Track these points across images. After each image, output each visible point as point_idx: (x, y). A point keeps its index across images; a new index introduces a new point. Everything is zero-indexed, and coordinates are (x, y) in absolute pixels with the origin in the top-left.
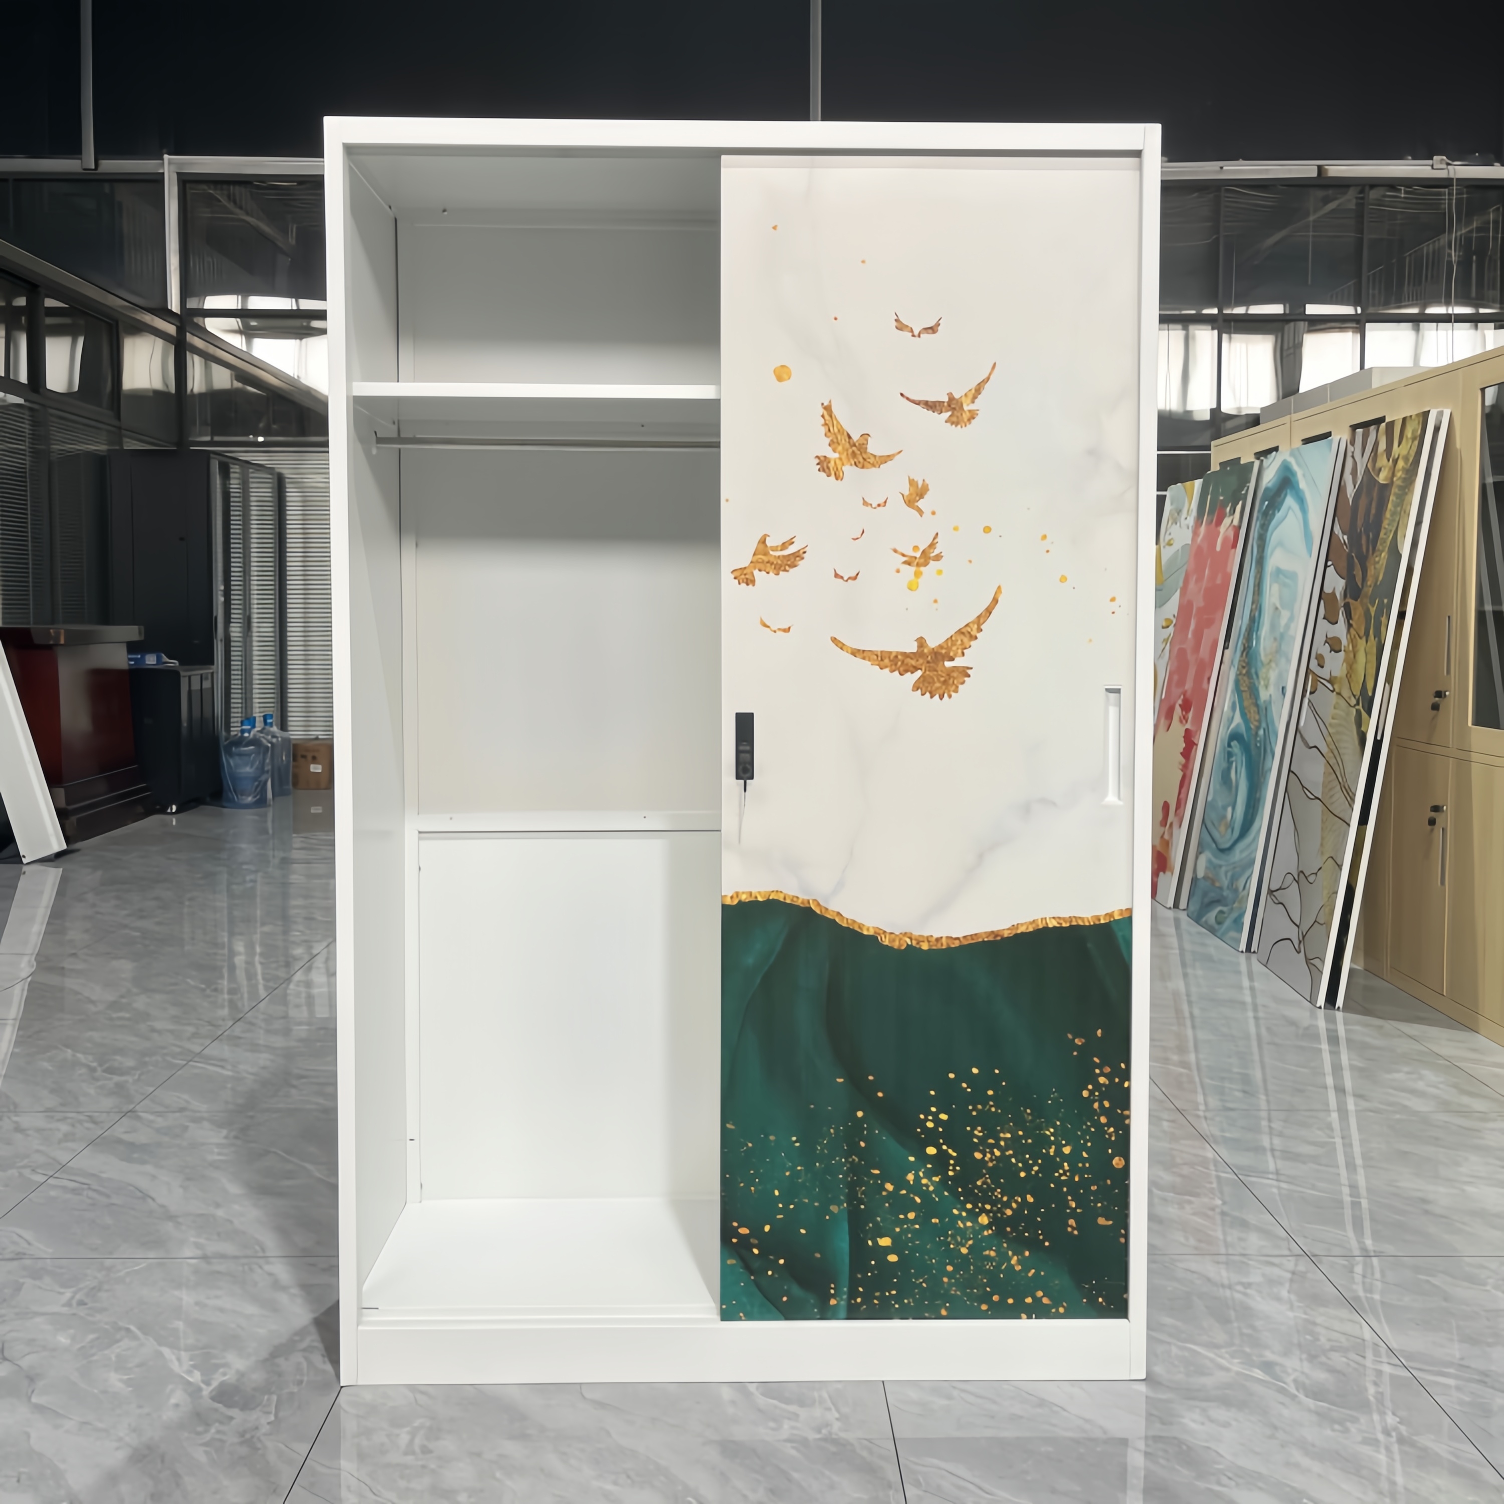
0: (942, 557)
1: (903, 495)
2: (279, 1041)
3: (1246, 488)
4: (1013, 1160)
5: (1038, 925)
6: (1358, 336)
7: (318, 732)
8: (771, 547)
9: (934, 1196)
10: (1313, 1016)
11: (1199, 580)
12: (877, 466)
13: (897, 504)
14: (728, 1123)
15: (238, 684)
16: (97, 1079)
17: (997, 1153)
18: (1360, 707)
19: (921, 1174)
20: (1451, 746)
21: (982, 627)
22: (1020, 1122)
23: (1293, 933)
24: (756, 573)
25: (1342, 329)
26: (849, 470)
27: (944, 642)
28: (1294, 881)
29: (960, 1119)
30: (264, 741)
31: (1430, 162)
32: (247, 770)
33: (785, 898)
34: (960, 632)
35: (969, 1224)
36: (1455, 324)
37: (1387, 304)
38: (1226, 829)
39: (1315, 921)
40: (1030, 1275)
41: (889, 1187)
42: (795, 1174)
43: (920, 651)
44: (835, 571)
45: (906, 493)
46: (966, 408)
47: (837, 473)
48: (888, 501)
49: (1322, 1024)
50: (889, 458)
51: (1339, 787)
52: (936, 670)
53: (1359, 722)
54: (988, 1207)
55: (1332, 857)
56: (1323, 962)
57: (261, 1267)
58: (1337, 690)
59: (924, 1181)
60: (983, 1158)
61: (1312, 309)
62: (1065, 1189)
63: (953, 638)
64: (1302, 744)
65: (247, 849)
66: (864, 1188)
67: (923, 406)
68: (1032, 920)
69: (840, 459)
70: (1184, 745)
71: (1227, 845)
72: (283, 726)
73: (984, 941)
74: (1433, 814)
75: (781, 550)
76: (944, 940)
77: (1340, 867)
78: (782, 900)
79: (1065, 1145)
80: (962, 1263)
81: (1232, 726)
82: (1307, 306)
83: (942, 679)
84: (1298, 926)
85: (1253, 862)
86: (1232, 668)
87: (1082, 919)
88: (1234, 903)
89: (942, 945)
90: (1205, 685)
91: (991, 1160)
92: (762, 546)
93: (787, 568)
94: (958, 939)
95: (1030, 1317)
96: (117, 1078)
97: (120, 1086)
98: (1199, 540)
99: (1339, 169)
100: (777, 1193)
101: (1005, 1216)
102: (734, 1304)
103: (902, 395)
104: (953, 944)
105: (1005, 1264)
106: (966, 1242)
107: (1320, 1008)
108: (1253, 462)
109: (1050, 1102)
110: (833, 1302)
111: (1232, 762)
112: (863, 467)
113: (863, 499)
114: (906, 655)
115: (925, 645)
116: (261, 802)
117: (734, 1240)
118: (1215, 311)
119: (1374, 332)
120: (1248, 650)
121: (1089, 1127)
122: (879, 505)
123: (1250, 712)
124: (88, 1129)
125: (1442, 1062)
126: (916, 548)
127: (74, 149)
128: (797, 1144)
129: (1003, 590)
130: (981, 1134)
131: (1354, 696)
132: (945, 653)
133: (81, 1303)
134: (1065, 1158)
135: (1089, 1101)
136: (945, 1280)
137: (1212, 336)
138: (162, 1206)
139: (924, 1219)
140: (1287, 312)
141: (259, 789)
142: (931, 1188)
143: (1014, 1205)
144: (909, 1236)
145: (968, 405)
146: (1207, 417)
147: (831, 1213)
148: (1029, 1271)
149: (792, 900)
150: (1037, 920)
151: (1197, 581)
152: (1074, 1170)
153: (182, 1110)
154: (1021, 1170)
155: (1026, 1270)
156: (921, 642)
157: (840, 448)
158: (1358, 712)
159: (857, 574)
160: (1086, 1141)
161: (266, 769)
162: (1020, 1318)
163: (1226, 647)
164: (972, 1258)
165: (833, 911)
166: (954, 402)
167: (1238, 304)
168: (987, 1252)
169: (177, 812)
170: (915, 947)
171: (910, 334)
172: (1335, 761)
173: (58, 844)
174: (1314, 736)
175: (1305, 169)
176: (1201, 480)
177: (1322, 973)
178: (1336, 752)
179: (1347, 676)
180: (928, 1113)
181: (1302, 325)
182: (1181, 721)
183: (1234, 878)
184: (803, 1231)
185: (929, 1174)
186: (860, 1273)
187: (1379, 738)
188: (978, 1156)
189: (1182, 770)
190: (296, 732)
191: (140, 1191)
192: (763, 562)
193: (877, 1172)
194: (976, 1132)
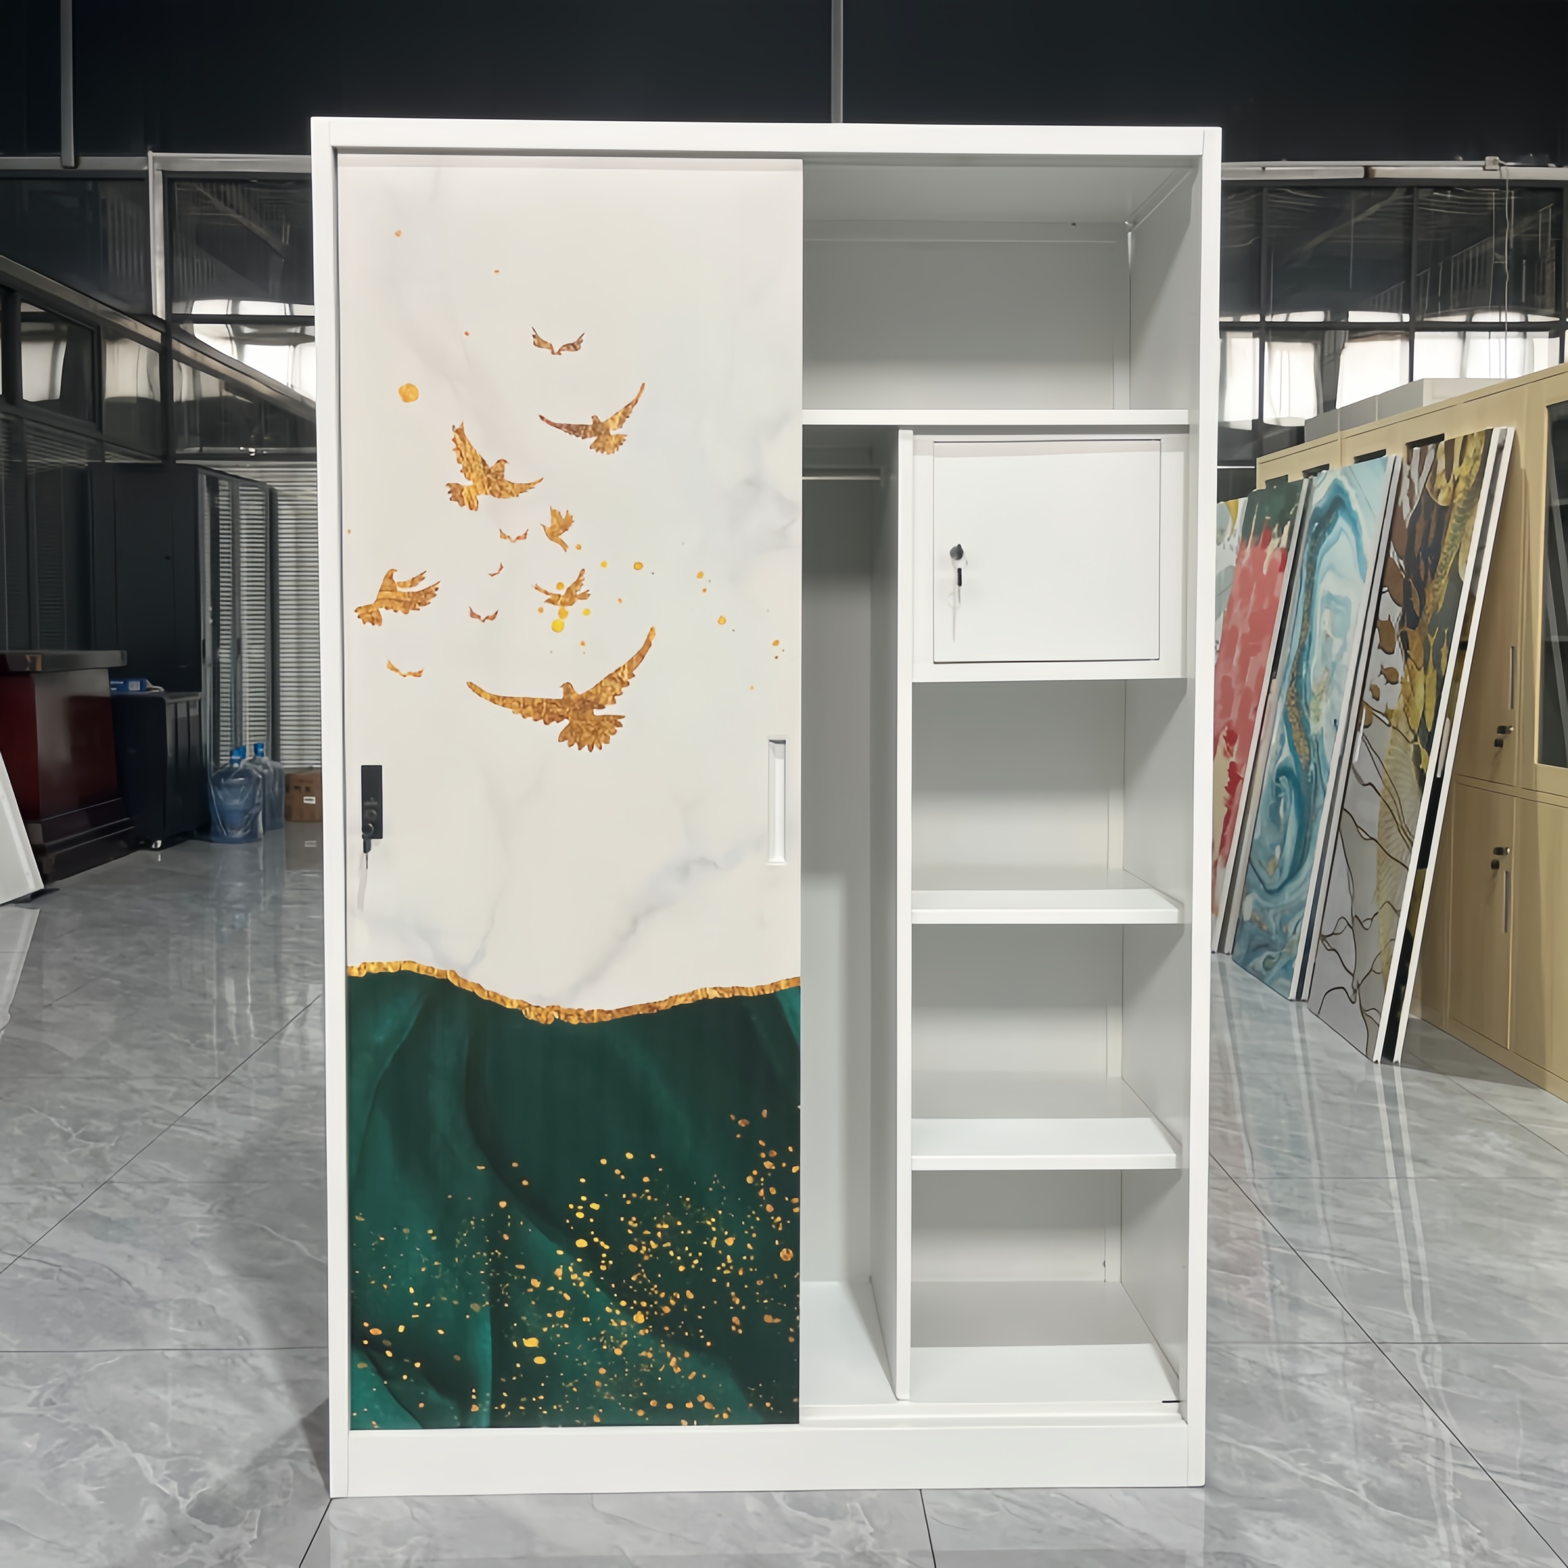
0: (589, 595)
1: (544, 527)
2: (271, 1104)
3: (1293, 509)
4: (672, 1253)
5: (697, 996)
6: (1407, 344)
7: (308, 762)
8: (399, 583)
9: (584, 1292)
10: (1370, 1072)
11: (1244, 605)
12: (515, 495)
13: (539, 537)
14: (358, 1215)
15: (227, 708)
16: (71, 1147)
17: (654, 1245)
18: (1419, 743)
19: (571, 1269)
20: (1515, 785)
21: (634, 672)
22: (678, 1212)
23: (1347, 982)
24: (382, 611)
25: (1391, 337)
26: (483, 499)
27: (592, 689)
28: (1348, 927)
29: (613, 1208)
30: (255, 772)
31: (1482, 163)
32: (237, 803)
33: (418, 969)
34: (610, 677)
35: (623, 1323)
36: (1509, 333)
37: (1433, 311)
38: (1275, 870)
39: (1371, 970)
40: (690, 1377)
41: (536, 1283)
42: (432, 1270)
43: (566, 697)
44: (471, 609)
45: (548, 525)
46: (612, 433)
47: (471, 503)
48: (528, 532)
49: (1379, 1080)
50: (529, 486)
51: (1395, 828)
52: (584, 719)
53: (1417, 759)
54: (644, 1304)
55: (1389, 902)
56: (1380, 1013)
57: (245, 1360)
58: (1394, 724)
59: (574, 1277)
60: (638, 1251)
61: (1355, 317)
62: (728, 1285)
63: (603, 684)
64: (1355, 780)
65: (238, 888)
66: (507, 1285)
67: (565, 430)
68: (691, 991)
69: (475, 487)
70: (1228, 779)
71: (1276, 886)
72: (275, 756)
73: (639, 1015)
74: (1497, 857)
75: (411, 586)
76: (595, 1014)
77: (1398, 912)
78: (415, 971)
79: (727, 1237)
80: (616, 1364)
81: (1281, 760)
82: (1350, 313)
83: (592, 729)
84: (1353, 975)
85: (1302, 905)
86: (1280, 698)
87: (746, 989)
88: (1283, 948)
89: (593, 1019)
90: (1251, 716)
91: (647, 1253)
92: (388, 582)
93: (417, 606)
94: (610, 1012)
95: (691, 1424)
96: (92, 1145)
97: (97, 1155)
98: (1244, 561)
99: (1386, 169)
100: (412, 1290)
101: (662, 1314)
102: (365, 1412)
103: (542, 418)
104: (605, 1017)
105: (664, 1367)
106: (620, 1343)
107: (1377, 1062)
108: (1301, 481)
109: (711, 1189)
110: (475, 1408)
111: (1280, 799)
112: (500, 495)
113: (501, 530)
114: (551, 702)
115: (572, 691)
116: (252, 836)
117: (366, 1342)
118: (1256, 318)
119: (1422, 340)
120: (1297, 680)
121: (754, 1217)
122: (518, 538)
123: (1299, 745)
124: (61, 1202)
125: (1507, 1122)
126: (560, 585)
127: (54, 147)
128: (434, 1238)
129: (657, 631)
130: (636, 1225)
131: (1413, 731)
132: (595, 700)
133: (50, 1403)
134: (727, 1250)
135: (754, 1188)
136: (598, 1383)
137: (1254, 344)
138: (138, 1290)
139: (574, 1317)
140: (1329, 319)
141: (249, 823)
142: (582, 1284)
143: (672, 1302)
144: (558, 1336)
145: (614, 430)
146: (1249, 427)
147: (471, 1312)
148: (690, 1373)
149: (426, 971)
150: (697, 990)
151: (1242, 606)
152: (737, 1263)
153: (163, 1180)
154: (680, 1263)
155: (686, 1372)
156: (568, 688)
157: (474, 476)
158: (1417, 748)
159: (496, 613)
160: (751, 1232)
161: (257, 801)
162: (680, 1424)
163: (1273, 677)
164: (626, 1360)
165: (473, 983)
166: (599, 426)
167: (1277, 310)
168: (643, 1354)
169: (162, 848)
170: (563, 1021)
171: (549, 351)
172: (1392, 800)
173: (33, 882)
174: (1368, 772)
175: (1351, 170)
176: (1246, 499)
177: (1379, 1025)
178: (1393, 791)
179: (1404, 710)
180: (577, 1202)
181: (1342, 334)
182: (1225, 754)
183: (1283, 923)
184: (441, 1332)
185: (579, 1269)
186: (503, 1377)
187: (1439, 776)
188: (633, 1248)
189: (1226, 806)
190: (289, 761)
191: (116, 1274)
192: (390, 599)
193: (522, 1267)
194: (630, 1223)
